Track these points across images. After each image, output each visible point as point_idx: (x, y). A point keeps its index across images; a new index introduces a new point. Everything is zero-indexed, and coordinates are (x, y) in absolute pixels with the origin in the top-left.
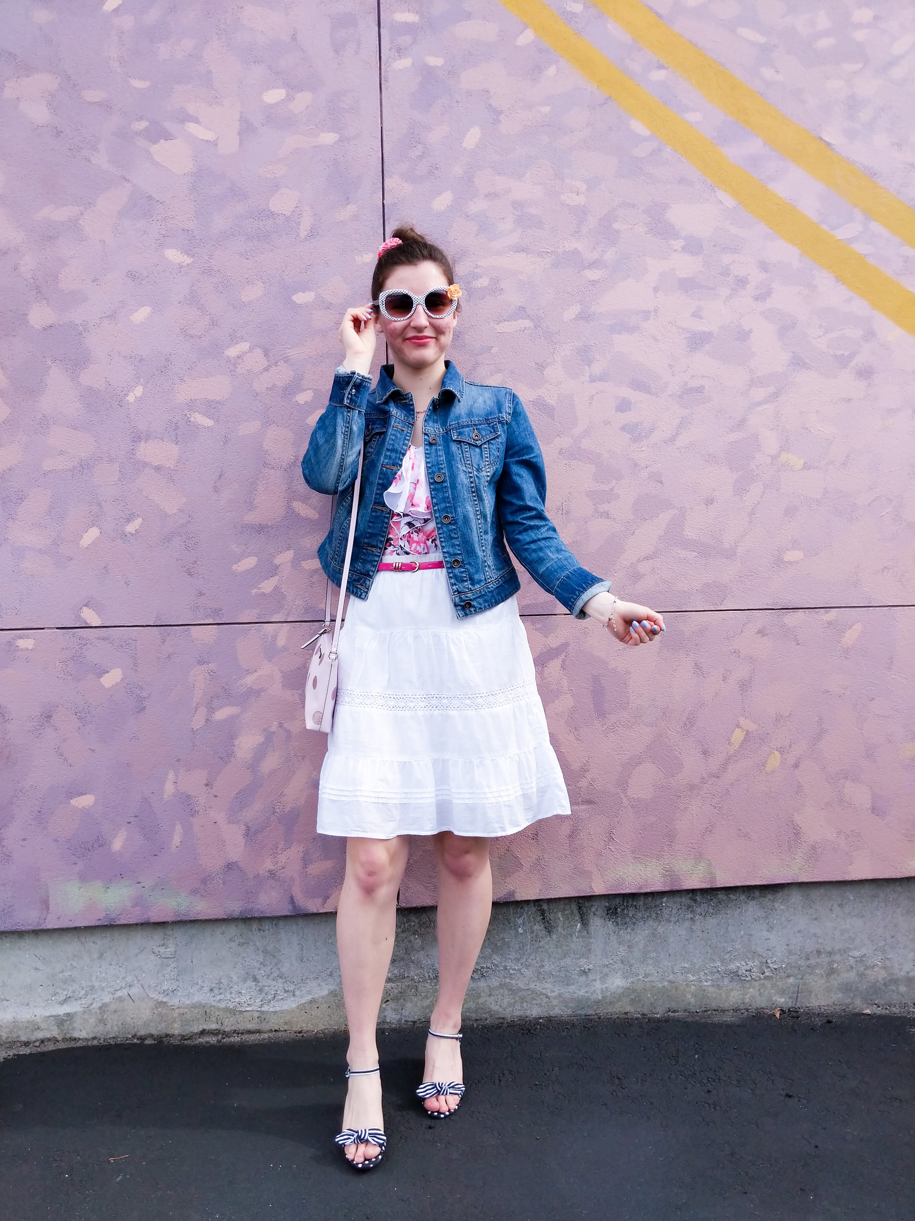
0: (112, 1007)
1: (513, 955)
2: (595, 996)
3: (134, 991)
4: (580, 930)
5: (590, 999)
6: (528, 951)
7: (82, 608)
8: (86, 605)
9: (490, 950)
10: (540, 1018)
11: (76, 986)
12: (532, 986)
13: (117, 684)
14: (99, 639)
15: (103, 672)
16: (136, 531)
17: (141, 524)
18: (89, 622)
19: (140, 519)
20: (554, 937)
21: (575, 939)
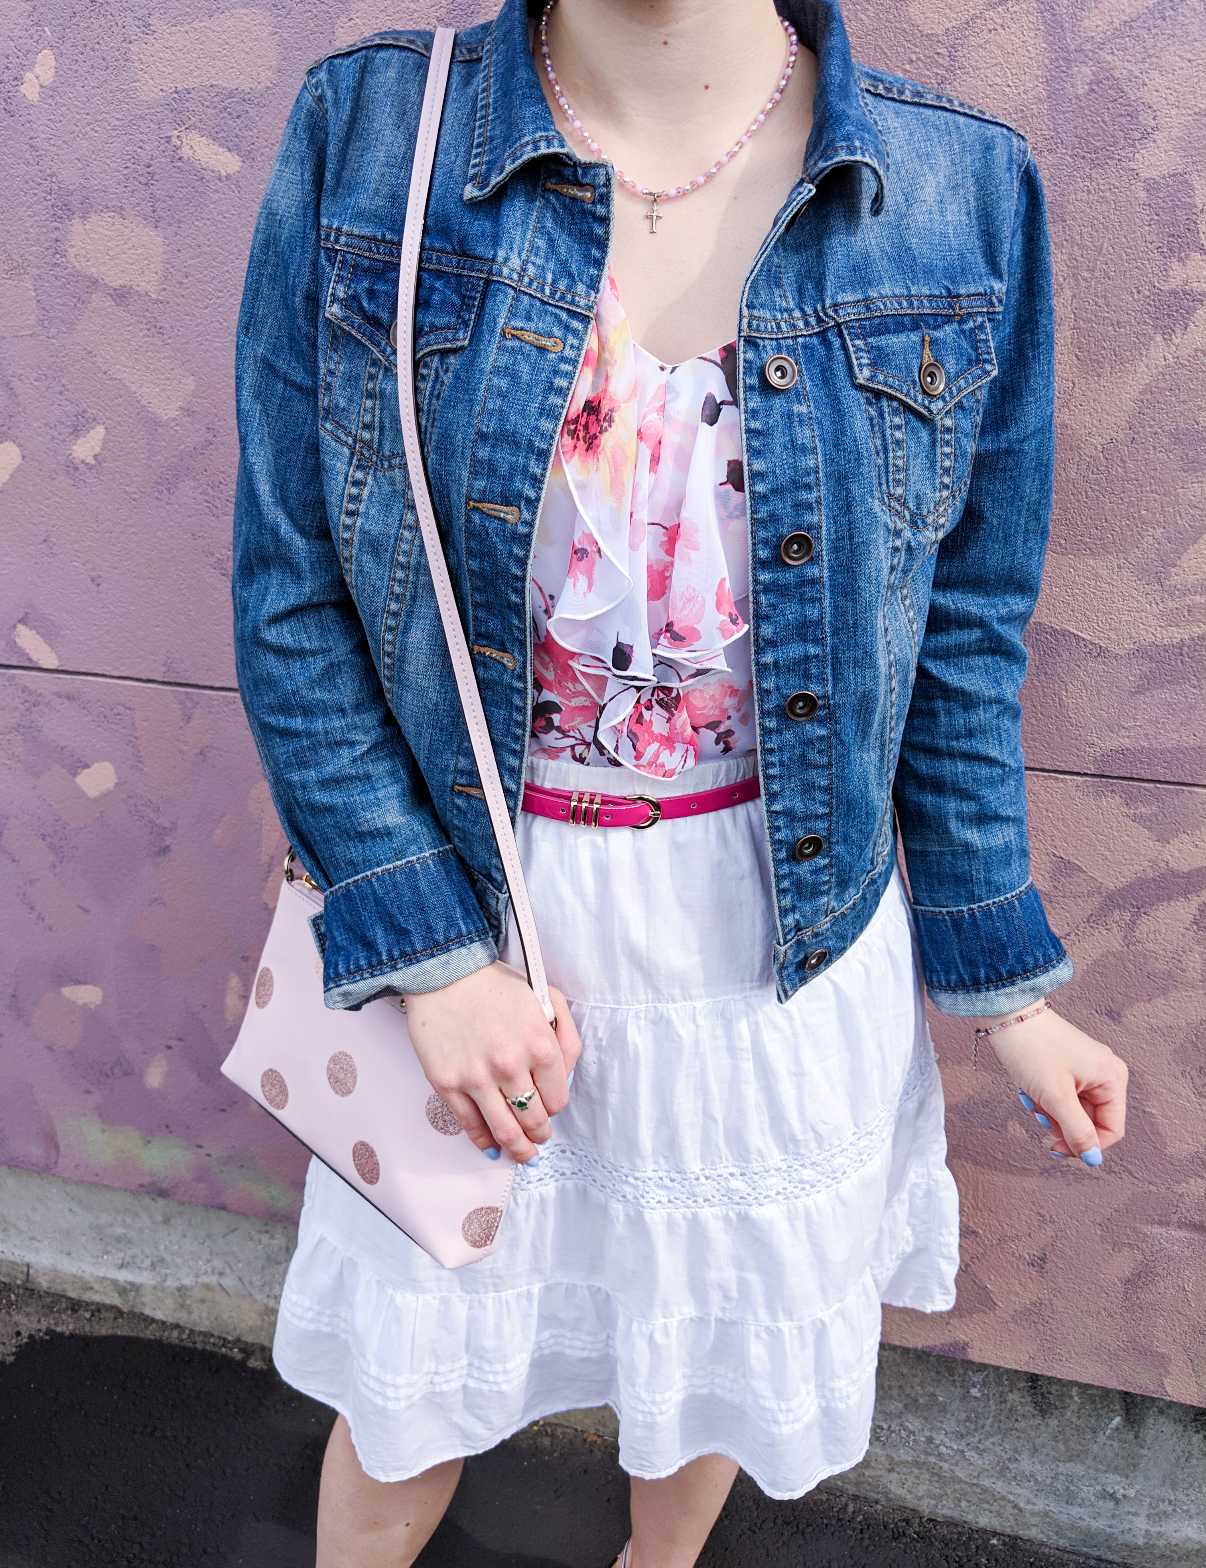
0: (197, 1293)
1: (950, 1425)
2: (1128, 1537)
3: (227, 1282)
4: (1117, 1429)
5: (1116, 1539)
6: (987, 1428)
7: (15, 627)
8: (23, 621)
9: (901, 1406)
10: (995, 1534)
11: (134, 1251)
12: (986, 1483)
13: (109, 793)
14: (58, 695)
15: (77, 765)
16: (95, 457)
17: (105, 442)
18: (34, 658)
19: (100, 430)
20: (1053, 1422)
21: (1101, 1438)
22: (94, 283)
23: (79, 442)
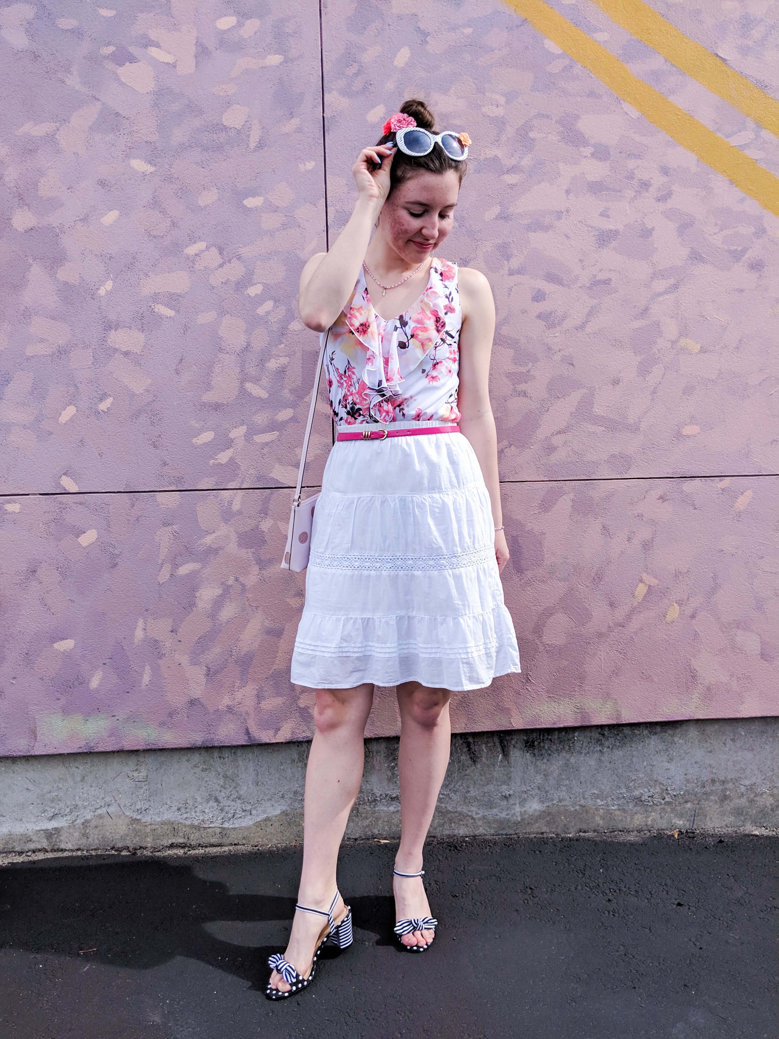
0: (93, 823)
2: (515, 818)
3: (111, 809)
4: (501, 761)
5: (511, 821)
6: (456, 778)
7: (61, 476)
8: (65, 474)
10: (466, 837)
11: (62, 805)
12: (459, 809)
13: (93, 543)
14: (76, 503)
15: (80, 532)
16: (108, 409)
17: (112, 403)
18: (67, 489)
19: (111, 399)
20: (479, 766)
21: (497, 768)
22: (116, 350)
23: (102, 403)
